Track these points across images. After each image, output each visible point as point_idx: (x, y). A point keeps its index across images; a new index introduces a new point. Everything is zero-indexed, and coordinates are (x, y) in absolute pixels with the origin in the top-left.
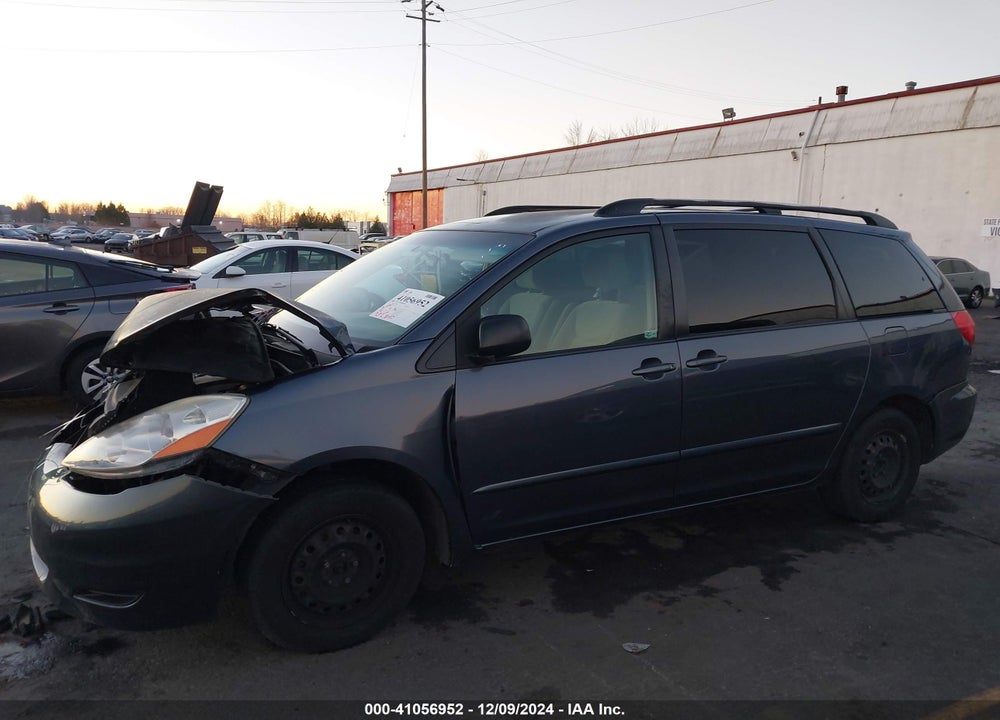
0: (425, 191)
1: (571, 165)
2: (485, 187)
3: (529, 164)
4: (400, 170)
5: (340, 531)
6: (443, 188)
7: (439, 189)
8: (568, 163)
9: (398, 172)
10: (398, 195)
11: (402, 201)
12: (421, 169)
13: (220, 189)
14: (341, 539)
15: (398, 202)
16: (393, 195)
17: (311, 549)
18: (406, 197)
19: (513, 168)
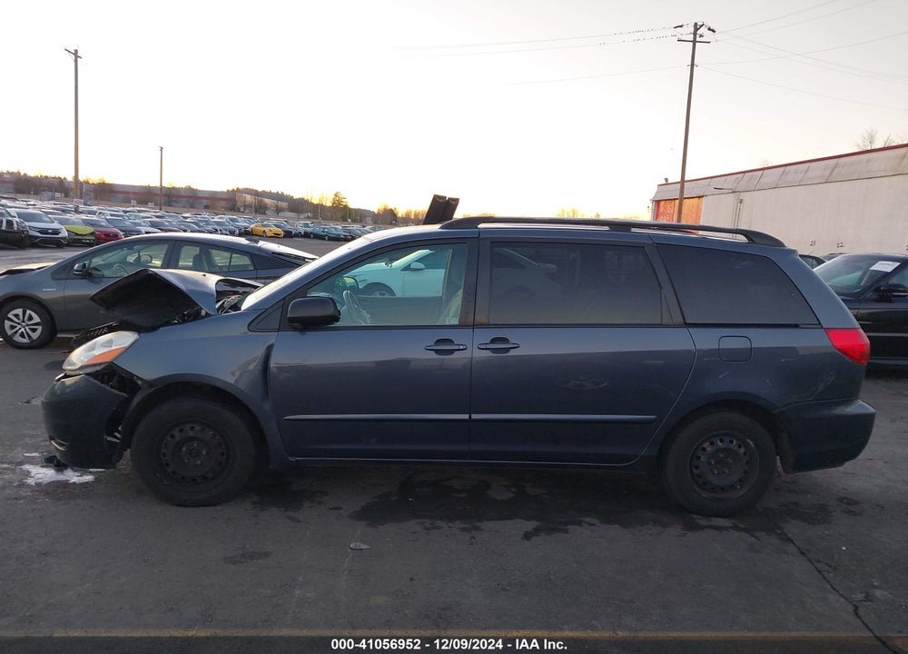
0: (682, 199)
1: (831, 174)
2: (743, 196)
3: (787, 174)
4: (666, 180)
5: (192, 428)
6: (702, 197)
7: (699, 197)
8: (828, 172)
9: (664, 182)
10: (662, 203)
11: (665, 208)
12: (679, 180)
13: (458, 199)
14: (191, 434)
15: (662, 209)
16: (657, 202)
17: (172, 437)
18: (669, 205)
19: (771, 177)
